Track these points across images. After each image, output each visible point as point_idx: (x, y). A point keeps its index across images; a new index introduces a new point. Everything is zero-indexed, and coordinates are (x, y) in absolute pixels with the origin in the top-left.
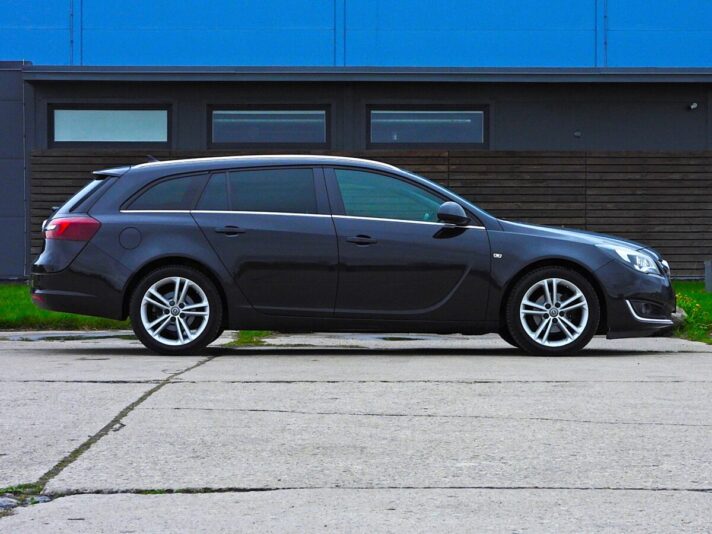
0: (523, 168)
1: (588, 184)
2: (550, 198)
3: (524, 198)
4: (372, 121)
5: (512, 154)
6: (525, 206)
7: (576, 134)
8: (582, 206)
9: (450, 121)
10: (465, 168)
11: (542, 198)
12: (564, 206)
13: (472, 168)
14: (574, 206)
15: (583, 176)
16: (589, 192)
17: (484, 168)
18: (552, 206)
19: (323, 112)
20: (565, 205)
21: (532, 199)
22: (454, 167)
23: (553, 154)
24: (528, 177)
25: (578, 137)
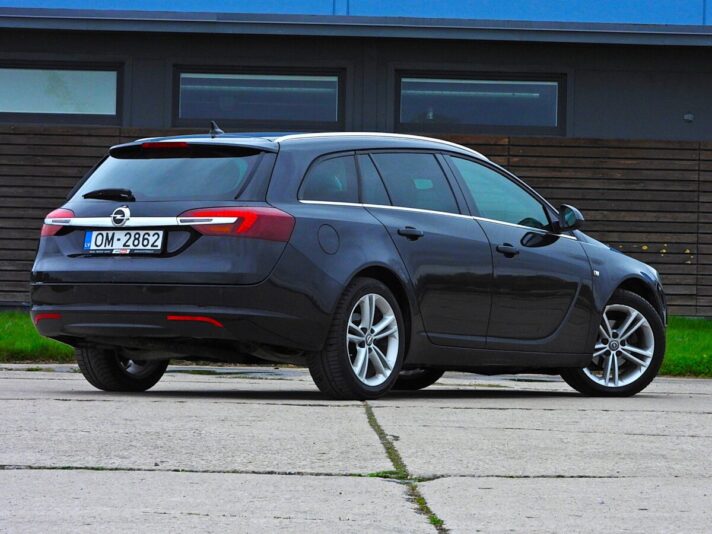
0: (612, 164)
1: (704, 187)
2: (648, 206)
3: (613, 205)
4: (403, 92)
5: (595, 143)
6: (613, 216)
7: (687, 117)
8: (693, 217)
9: (510, 94)
10: (532, 161)
11: (636, 205)
12: (668, 217)
13: (542, 162)
14: (682, 217)
15: (694, 176)
16: (703, 198)
17: (556, 162)
18: (651, 217)
19: (335, 79)
20: (668, 215)
21: (624, 205)
22: (516, 159)
23: (654, 145)
24: (618, 176)
25: (690, 121)
